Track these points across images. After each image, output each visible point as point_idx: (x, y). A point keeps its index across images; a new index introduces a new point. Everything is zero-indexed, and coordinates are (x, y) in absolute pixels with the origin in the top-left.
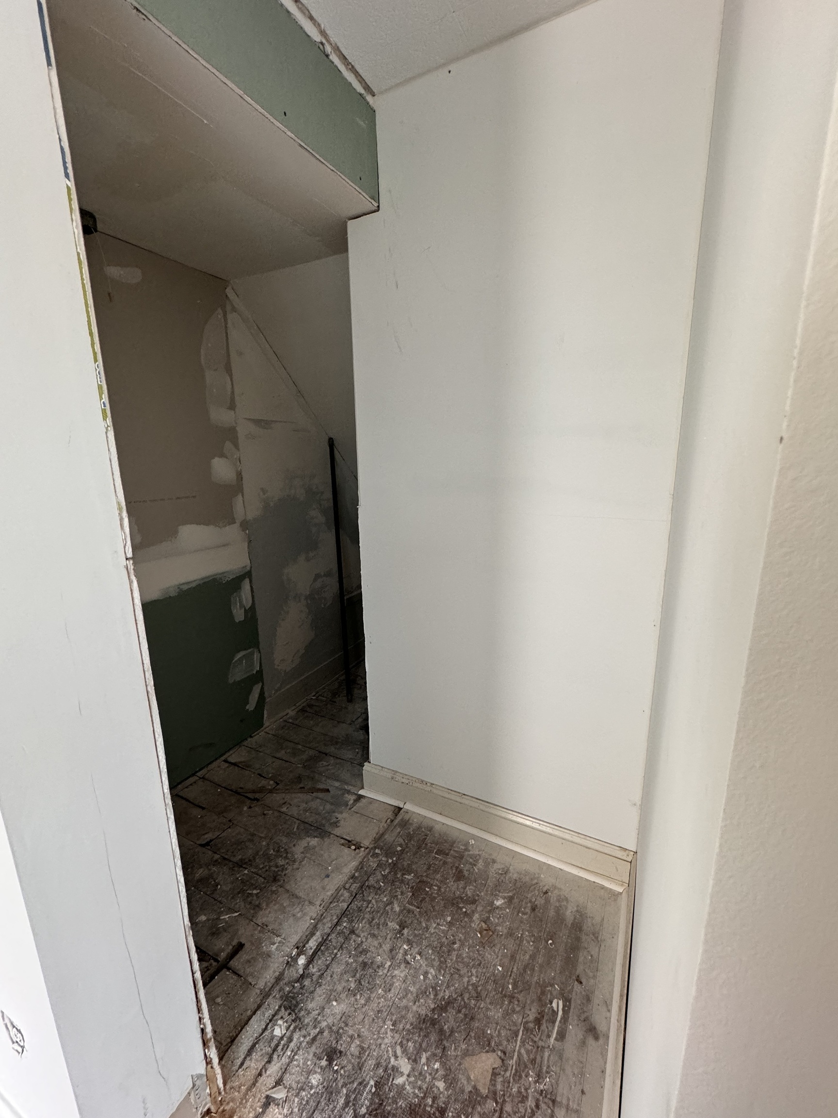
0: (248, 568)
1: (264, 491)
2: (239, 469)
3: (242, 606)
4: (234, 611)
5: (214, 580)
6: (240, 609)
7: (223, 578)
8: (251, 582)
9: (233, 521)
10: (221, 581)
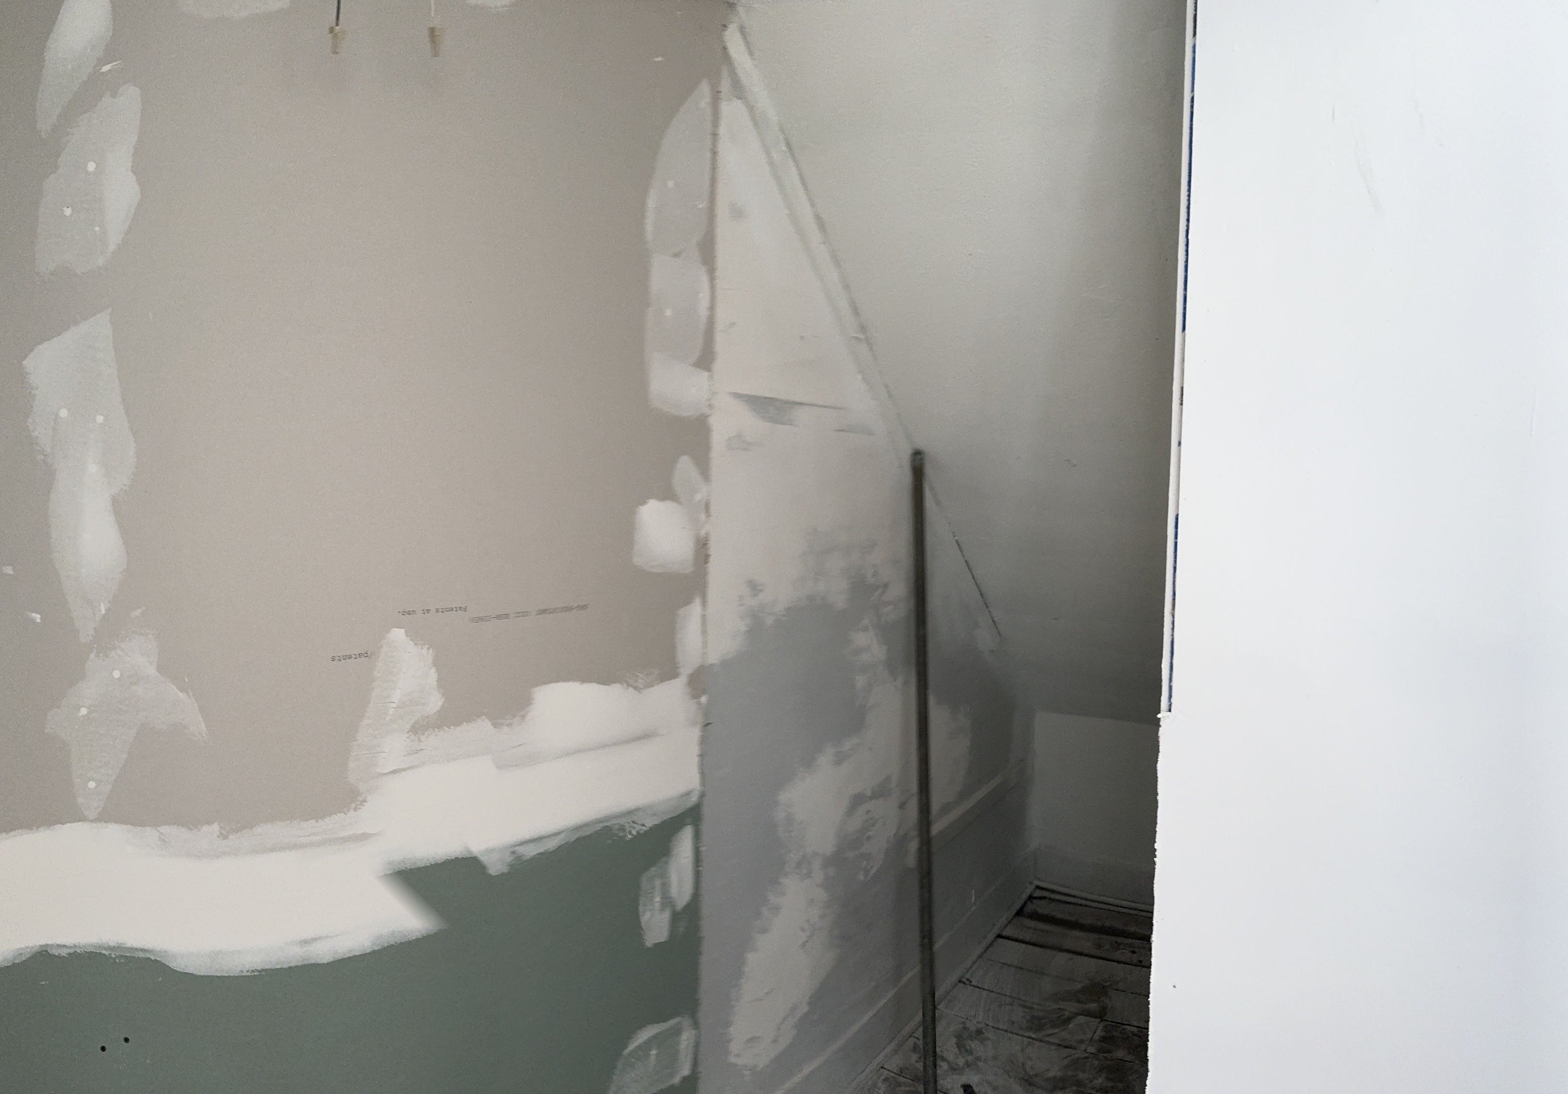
0: (694, 799)
1: (755, 588)
2: (703, 532)
3: (667, 902)
4: (645, 918)
5: (607, 829)
6: (662, 910)
7: (628, 829)
8: (697, 836)
9: (669, 673)
10: (622, 834)
